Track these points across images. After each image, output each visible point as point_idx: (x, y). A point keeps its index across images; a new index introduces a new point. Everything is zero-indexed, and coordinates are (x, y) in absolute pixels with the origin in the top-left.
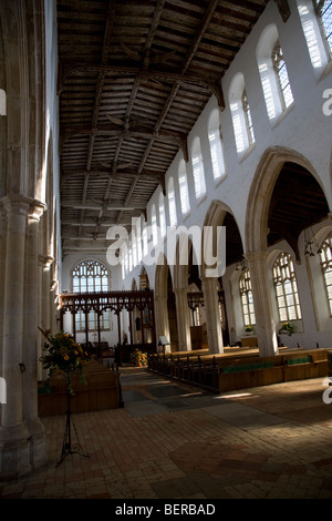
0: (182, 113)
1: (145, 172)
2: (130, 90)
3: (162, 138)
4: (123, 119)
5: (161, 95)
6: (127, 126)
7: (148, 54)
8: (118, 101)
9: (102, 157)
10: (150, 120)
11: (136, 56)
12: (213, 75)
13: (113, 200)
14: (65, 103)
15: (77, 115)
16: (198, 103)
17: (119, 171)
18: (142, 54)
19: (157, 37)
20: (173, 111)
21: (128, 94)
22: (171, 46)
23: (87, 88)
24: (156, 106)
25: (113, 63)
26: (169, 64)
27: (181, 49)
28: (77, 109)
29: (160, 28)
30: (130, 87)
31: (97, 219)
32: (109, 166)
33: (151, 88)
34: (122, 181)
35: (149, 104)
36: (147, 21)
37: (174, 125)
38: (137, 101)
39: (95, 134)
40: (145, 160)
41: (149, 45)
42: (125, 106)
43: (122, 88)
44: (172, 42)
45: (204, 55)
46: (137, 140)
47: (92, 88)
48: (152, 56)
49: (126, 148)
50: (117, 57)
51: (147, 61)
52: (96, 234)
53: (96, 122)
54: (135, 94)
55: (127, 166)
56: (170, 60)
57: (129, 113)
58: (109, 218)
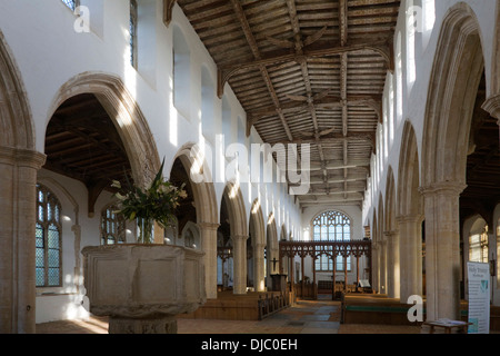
1: (350, 134)
2: (300, 70)
3: (353, 103)
4: (305, 95)
5: (333, 66)
6: (310, 101)
7: (298, 38)
8: (292, 81)
9: (300, 128)
10: (333, 89)
11: (287, 44)
12: (381, 36)
13: (331, 161)
14: (241, 95)
15: (258, 101)
17: (322, 137)
18: (292, 39)
19: (300, 21)
20: (353, 77)
21: (300, 73)
22: (320, 24)
23: (255, 80)
24: (334, 77)
25: (267, 56)
26: (326, 39)
27: (331, 24)
28: (255, 97)
29: (298, 12)
30: (298, 68)
31: (323, 177)
32: (311, 134)
34: (331, 144)
35: (325, 77)
36: (283, 11)
37: (362, 90)
38: (311, 77)
39: (281, 113)
40: (345, 125)
41: (296, 30)
42: (302, 84)
43: (289, 70)
44: (319, 20)
45: (360, 21)
46: (328, 109)
47: (259, 79)
48: (304, 37)
49: (322, 117)
50: (271, 48)
51: (298, 46)
52: (328, 189)
53: (276, 104)
54: (305, 72)
55: (330, 131)
56: (324, 36)
57: (309, 89)
58: (335, 175)
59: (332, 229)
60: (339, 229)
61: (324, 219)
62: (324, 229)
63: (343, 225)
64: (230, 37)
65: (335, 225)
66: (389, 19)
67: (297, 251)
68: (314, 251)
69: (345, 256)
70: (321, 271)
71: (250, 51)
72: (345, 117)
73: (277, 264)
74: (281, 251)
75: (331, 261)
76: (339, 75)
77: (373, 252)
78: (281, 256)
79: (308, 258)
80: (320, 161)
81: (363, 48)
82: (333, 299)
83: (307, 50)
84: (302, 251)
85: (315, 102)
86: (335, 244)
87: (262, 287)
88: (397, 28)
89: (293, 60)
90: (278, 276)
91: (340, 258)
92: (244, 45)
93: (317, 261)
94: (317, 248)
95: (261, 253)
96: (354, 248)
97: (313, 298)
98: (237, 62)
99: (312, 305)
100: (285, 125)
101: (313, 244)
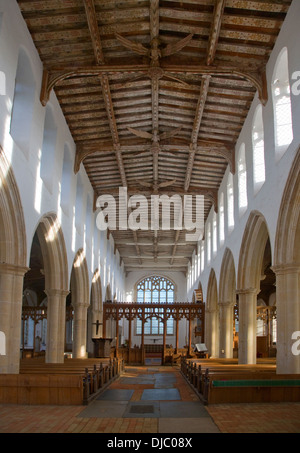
0: (221, 117)
1: (193, 189)
2: (149, 96)
3: (203, 150)
4: (150, 132)
5: (189, 96)
6: (156, 139)
7: (156, 44)
8: (137, 110)
9: (137, 176)
10: (183, 129)
11: (142, 51)
12: (253, 61)
14: (72, 117)
15: (92, 130)
16: (240, 102)
17: (162, 189)
18: (148, 46)
19: (162, 20)
20: (209, 115)
21: (147, 100)
22: (185, 29)
24: (188, 112)
27: (199, 31)
28: (89, 124)
29: (162, 4)
30: (148, 92)
32: (149, 185)
33: (176, 90)
35: (177, 111)
37: (216, 134)
38: (161, 109)
40: (188, 177)
41: (155, 32)
42: (148, 116)
43: (136, 93)
44: (186, 22)
47: (97, 98)
48: (162, 46)
50: (118, 54)
51: (155, 53)
52: (156, 253)
53: (115, 136)
54: (156, 100)
55: (170, 183)
56: (186, 49)
57: (156, 124)
58: (166, 237)
66: (266, 38)
67: (124, 313)
68: (143, 313)
69: (177, 319)
70: (151, 335)
71: (91, 52)
72: (190, 166)
73: (101, 327)
74: (105, 313)
75: (162, 324)
76: (194, 110)
77: (206, 315)
78: (105, 318)
82: (163, 364)
83: (165, 61)
84: (130, 313)
85: (161, 142)
87: (82, 353)
90: (103, 340)
91: (170, 322)
93: (146, 324)
94: (146, 310)
95: (82, 315)
96: (187, 311)
97: (141, 363)
99: (141, 373)
100: (121, 169)
101: (135, 306)
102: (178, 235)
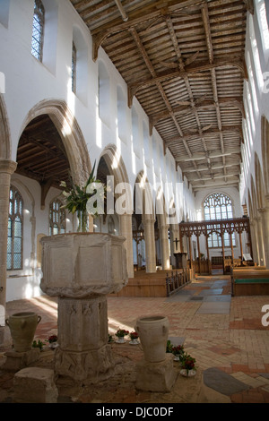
0: (229, 85)
1: (224, 128)
2: (184, 83)
3: (222, 105)
4: (189, 100)
5: (205, 79)
6: (193, 105)
7: (181, 60)
9: (188, 126)
10: (208, 95)
11: (174, 65)
12: (236, 55)
13: (212, 151)
14: (144, 104)
15: (156, 108)
17: (205, 132)
18: (176, 62)
19: (181, 49)
20: (221, 85)
21: (184, 85)
22: (194, 50)
23: (153, 92)
24: (207, 87)
25: (160, 74)
26: (200, 59)
27: (202, 49)
28: (154, 105)
29: (179, 44)
30: (182, 81)
31: (207, 165)
32: (196, 130)
33: (198, 77)
34: (211, 137)
35: (202, 87)
36: (169, 44)
38: (192, 87)
39: (173, 115)
40: (219, 121)
41: (179, 55)
42: (186, 93)
43: (177, 83)
44: (193, 47)
45: (221, 46)
46: (206, 110)
47: (156, 91)
48: (184, 60)
49: (202, 116)
50: (163, 69)
51: (181, 66)
52: (212, 174)
53: (169, 108)
54: (188, 84)
55: (209, 127)
56: (198, 58)
57: (191, 96)
58: (216, 162)
59: (218, 209)
60: (224, 208)
61: (212, 201)
62: (212, 210)
63: (226, 205)
64: (135, 64)
65: (220, 206)
66: (240, 43)
67: (193, 231)
68: (206, 230)
69: (230, 233)
70: (213, 248)
71: (149, 73)
72: (219, 115)
73: (179, 243)
74: (181, 232)
75: (220, 238)
76: (211, 84)
77: (251, 227)
78: (181, 236)
79: (202, 237)
80: (204, 151)
81: (225, 64)
82: (224, 274)
83: (187, 68)
84: (197, 230)
85: (196, 105)
86: (221, 222)
87: (168, 266)
88: (246, 49)
89: (178, 76)
90: (180, 255)
91: (226, 235)
92: (144, 69)
93: (209, 239)
94: (208, 227)
95: (165, 235)
96: (237, 225)
97: (209, 273)
98: (141, 81)
99: (208, 280)
100: (177, 124)
101: (204, 223)
102: (224, 160)
